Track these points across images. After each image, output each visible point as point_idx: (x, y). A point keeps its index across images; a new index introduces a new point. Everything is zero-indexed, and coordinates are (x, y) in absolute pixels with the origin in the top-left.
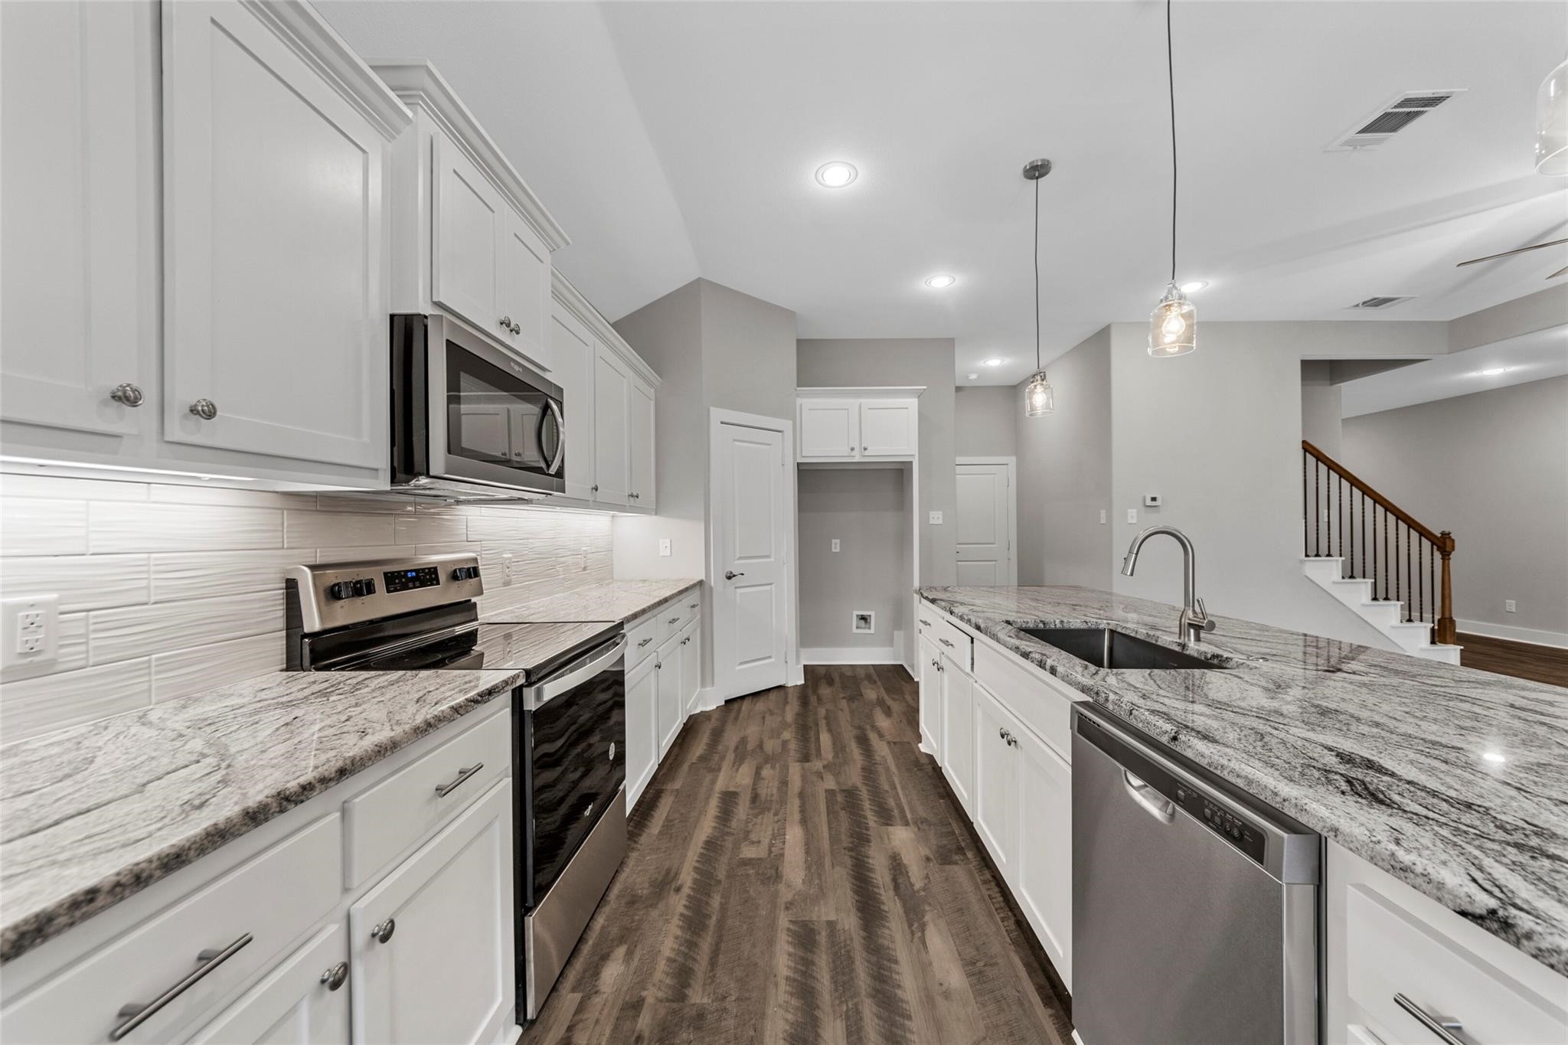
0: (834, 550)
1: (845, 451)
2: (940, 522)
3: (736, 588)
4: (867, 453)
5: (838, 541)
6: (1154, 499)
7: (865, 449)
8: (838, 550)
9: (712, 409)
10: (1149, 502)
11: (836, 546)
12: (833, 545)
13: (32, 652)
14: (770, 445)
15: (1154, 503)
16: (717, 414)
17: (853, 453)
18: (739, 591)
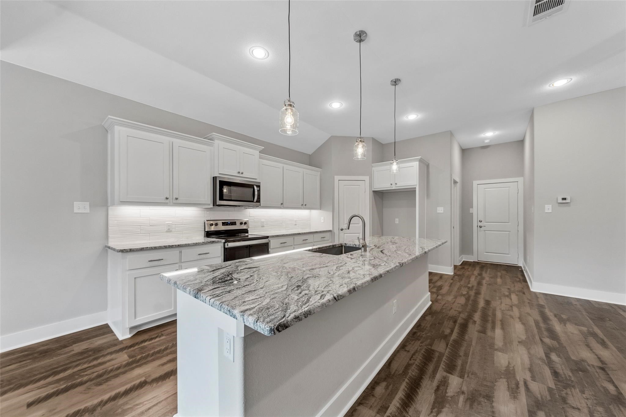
0: (396, 223)
1: (389, 185)
2: (442, 212)
3: (345, 233)
4: (397, 185)
5: (398, 219)
6: (564, 199)
7: (396, 184)
8: (398, 223)
9: (335, 176)
10: (560, 201)
11: (397, 221)
12: (396, 221)
13: (169, 229)
14: (359, 185)
15: (564, 201)
16: (337, 178)
17: (392, 186)
18: (346, 234)
